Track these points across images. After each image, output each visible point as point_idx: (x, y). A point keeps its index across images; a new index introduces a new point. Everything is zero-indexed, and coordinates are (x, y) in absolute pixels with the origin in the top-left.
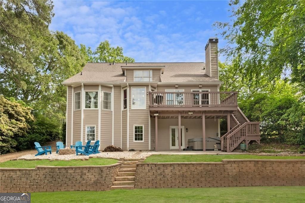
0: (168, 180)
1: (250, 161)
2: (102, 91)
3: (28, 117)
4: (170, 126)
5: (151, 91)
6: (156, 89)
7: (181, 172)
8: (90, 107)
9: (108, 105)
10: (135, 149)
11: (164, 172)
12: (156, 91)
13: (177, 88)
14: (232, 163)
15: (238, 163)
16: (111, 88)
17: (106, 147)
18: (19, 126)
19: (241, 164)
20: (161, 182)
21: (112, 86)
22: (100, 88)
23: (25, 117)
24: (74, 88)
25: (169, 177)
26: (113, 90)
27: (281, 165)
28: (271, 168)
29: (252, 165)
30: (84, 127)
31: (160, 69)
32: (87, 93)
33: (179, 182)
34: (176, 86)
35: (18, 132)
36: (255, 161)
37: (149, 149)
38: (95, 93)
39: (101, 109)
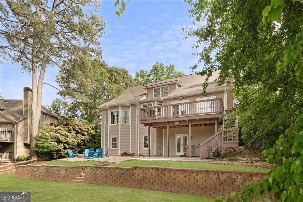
0: (98, 178)
1: (152, 168)
2: (121, 110)
3: (89, 132)
4: (175, 135)
5: (158, 106)
6: (164, 102)
7: (106, 174)
8: (114, 123)
9: (127, 121)
10: (143, 155)
11: (96, 172)
12: (163, 104)
13: (182, 99)
14: (138, 169)
15: (143, 169)
16: (129, 107)
17: (123, 153)
18: (81, 138)
19: (145, 171)
20: (94, 179)
21: (129, 105)
22: (120, 108)
23: (87, 132)
24: (106, 110)
25: (98, 176)
26: (130, 108)
27: (177, 174)
28: (168, 175)
29: (153, 172)
30: (110, 138)
31: (176, 83)
32: (112, 113)
33: (104, 181)
34: (180, 98)
35: (80, 142)
36: (156, 168)
37: (155, 155)
38: (117, 113)
39: (121, 124)
